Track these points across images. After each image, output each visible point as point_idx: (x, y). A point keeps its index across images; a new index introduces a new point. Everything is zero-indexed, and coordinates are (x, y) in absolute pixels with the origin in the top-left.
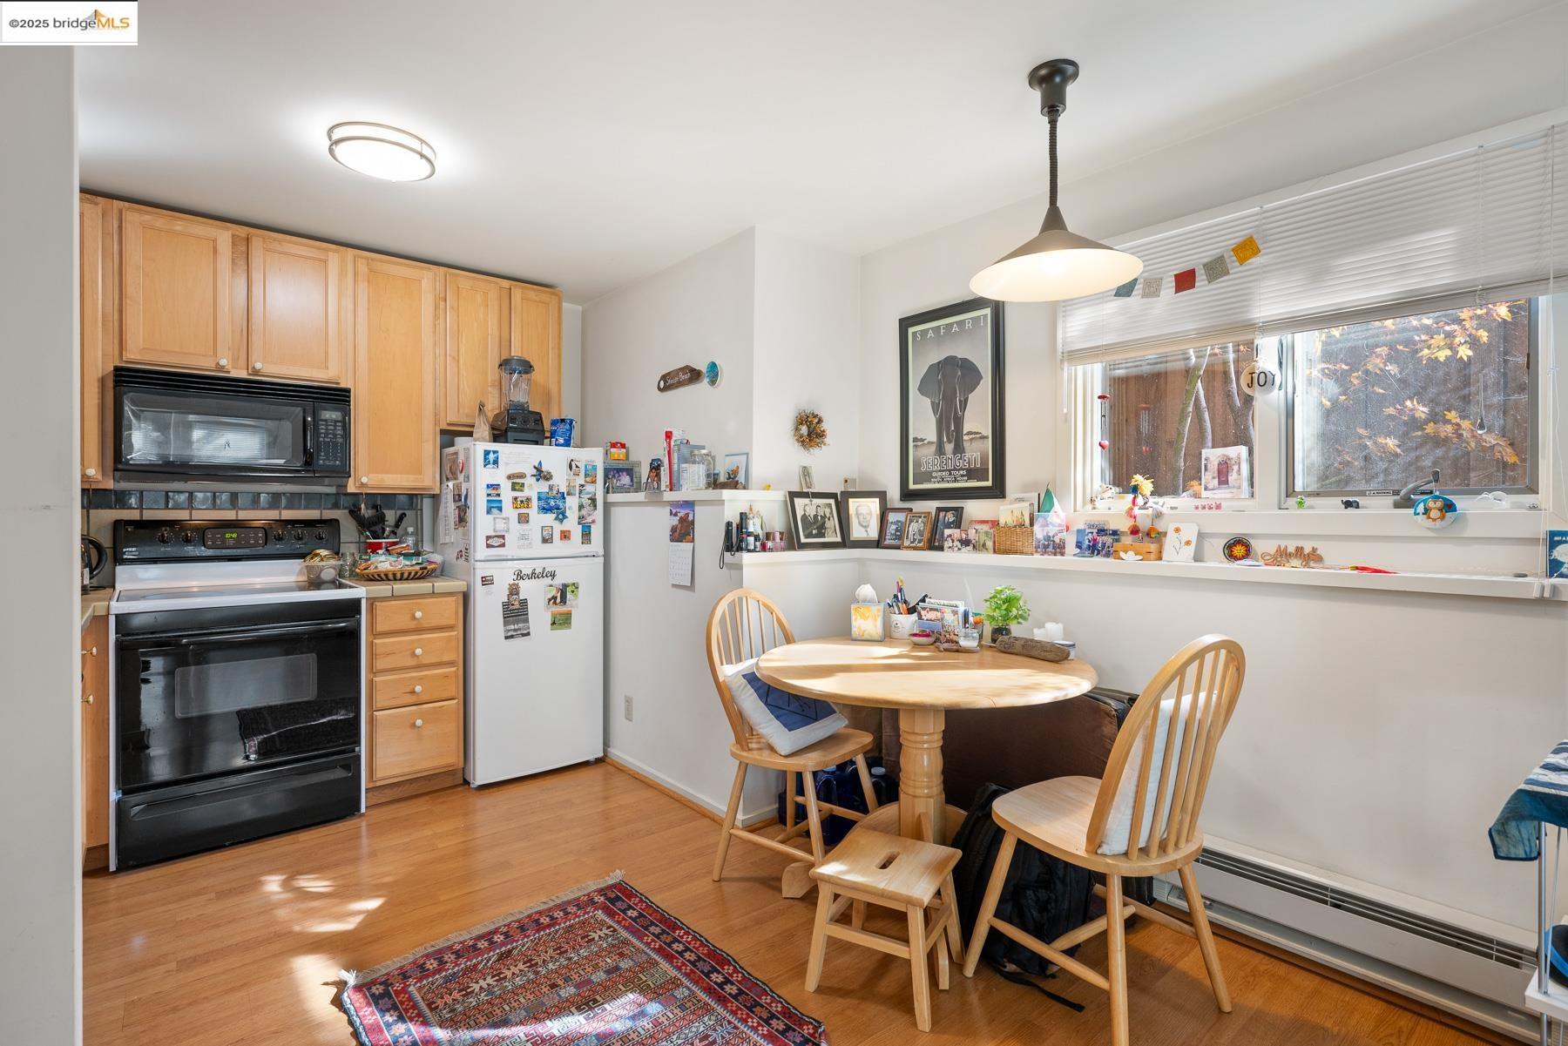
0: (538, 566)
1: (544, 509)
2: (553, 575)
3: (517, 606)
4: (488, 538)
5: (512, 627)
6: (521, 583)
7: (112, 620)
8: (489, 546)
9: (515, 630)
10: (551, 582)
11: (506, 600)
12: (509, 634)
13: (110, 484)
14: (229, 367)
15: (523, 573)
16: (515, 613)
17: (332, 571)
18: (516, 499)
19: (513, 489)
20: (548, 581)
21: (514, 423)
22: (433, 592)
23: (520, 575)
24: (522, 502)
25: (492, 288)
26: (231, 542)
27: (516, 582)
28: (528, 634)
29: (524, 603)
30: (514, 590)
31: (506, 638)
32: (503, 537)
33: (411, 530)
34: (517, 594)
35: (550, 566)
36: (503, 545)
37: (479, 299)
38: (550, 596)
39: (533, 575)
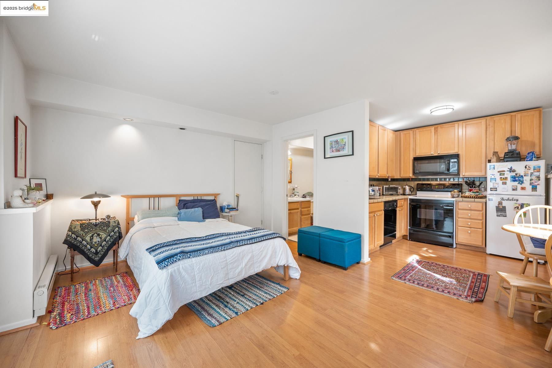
0: (511, 197)
1: (513, 180)
2: (517, 200)
3: (501, 207)
4: (491, 188)
5: (500, 213)
6: (503, 201)
7: (409, 199)
8: (491, 190)
9: (501, 214)
10: (516, 202)
11: (497, 206)
12: (499, 215)
13: (414, 177)
14: (433, 154)
15: (504, 198)
16: (501, 210)
17: (457, 195)
18: (501, 178)
19: (500, 175)
20: (515, 202)
21: (508, 156)
22: (474, 201)
23: (503, 199)
24: (504, 178)
25: (507, 117)
26: (437, 188)
27: (501, 201)
28: (506, 216)
29: (504, 207)
30: (500, 203)
31: (497, 216)
32: (496, 188)
33: (483, 186)
34: (502, 204)
35: (515, 197)
36: (496, 190)
37: (502, 121)
38: (516, 206)
39: (508, 199)
